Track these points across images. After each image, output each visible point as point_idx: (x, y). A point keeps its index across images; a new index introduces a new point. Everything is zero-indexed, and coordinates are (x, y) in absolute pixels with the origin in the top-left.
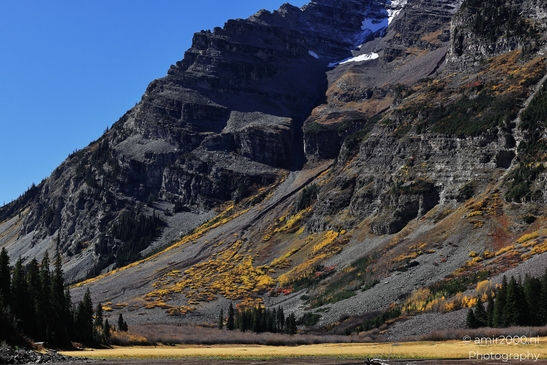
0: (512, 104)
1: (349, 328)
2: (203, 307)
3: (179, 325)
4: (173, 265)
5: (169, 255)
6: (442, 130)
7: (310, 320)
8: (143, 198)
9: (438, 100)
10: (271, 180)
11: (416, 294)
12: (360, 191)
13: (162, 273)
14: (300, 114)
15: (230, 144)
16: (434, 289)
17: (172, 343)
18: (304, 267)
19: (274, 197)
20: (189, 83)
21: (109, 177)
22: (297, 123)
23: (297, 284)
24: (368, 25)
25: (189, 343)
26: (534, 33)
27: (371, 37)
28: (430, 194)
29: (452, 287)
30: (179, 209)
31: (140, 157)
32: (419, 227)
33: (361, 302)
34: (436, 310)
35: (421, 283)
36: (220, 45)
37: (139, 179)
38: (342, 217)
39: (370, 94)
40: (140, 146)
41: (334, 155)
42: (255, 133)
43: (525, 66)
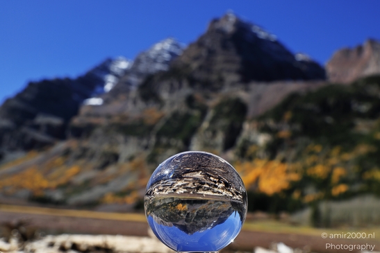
0: (151, 128)
6: (124, 133)
9: (124, 122)
14: (67, 118)
15: (37, 127)
18: (62, 180)
22: (66, 122)
28: (116, 157)
32: (111, 170)
33: (86, 196)
41: (80, 137)
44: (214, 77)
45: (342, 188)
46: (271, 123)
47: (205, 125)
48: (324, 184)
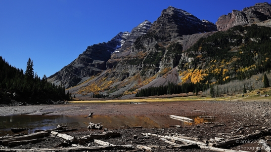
0: (141, 60)
1: (114, 97)
2: (88, 94)
3: (84, 97)
4: (83, 86)
5: (82, 85)
6: (130, 64)
7: (107, 96)
8: (78, 74)
9: (129, 59)
10: (101, 72)
11: (126, 91)
12: (116, 74)
13: (81, 88)
14: (106, 60)
15: (94, 65)
16: (129, 91)
17: (84, 100)
18: (106, 87)
19: (101, 75)
20: (87, 55)
21: (71, 71)
22: (105, 62)
23: (105, 90)
24: (117, 46)
25: (87, 100)
26: (145, 49)
27: (118, 48)
28: (128, 75)
29: (132, 90)
30: (84, 76)
31: (77, 67)
32: (126, 80)
33: (116, 93)
34: (129, 94)
35: (126, 90)
36: (92, 48)
37: (77, 71)
38: (113, 78)
39: (118, 58)
40: (78, 65)
41: (112, 68)
42: (98, 64)
43: (144, 54)
44: (167, 35)
45: (227, 78)
46: (193, 52)
47: (165, 56)
48: (219, 77)
